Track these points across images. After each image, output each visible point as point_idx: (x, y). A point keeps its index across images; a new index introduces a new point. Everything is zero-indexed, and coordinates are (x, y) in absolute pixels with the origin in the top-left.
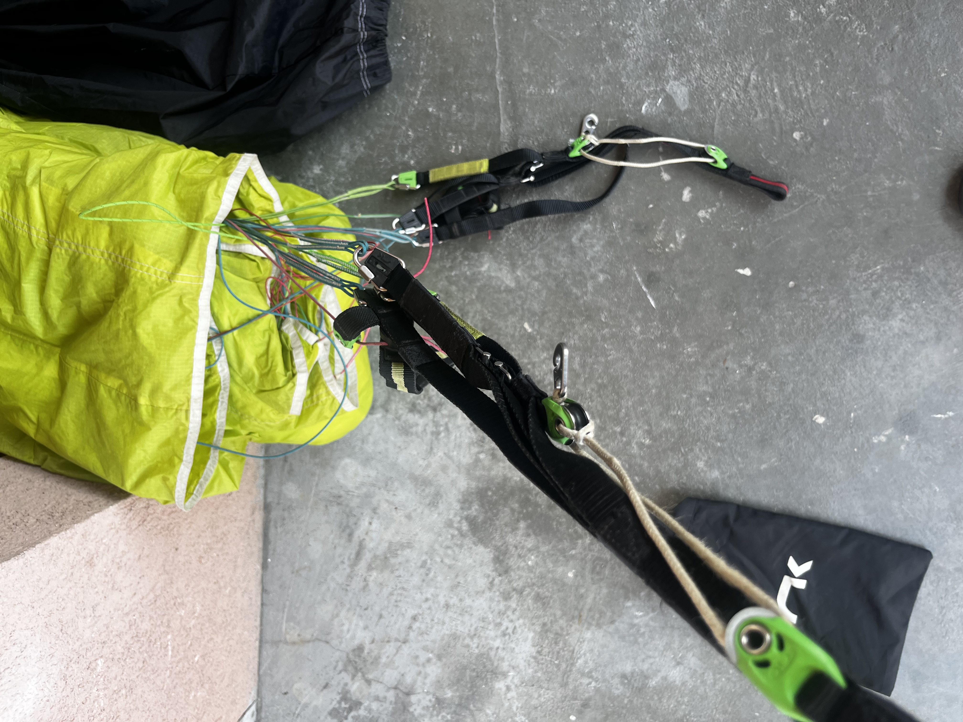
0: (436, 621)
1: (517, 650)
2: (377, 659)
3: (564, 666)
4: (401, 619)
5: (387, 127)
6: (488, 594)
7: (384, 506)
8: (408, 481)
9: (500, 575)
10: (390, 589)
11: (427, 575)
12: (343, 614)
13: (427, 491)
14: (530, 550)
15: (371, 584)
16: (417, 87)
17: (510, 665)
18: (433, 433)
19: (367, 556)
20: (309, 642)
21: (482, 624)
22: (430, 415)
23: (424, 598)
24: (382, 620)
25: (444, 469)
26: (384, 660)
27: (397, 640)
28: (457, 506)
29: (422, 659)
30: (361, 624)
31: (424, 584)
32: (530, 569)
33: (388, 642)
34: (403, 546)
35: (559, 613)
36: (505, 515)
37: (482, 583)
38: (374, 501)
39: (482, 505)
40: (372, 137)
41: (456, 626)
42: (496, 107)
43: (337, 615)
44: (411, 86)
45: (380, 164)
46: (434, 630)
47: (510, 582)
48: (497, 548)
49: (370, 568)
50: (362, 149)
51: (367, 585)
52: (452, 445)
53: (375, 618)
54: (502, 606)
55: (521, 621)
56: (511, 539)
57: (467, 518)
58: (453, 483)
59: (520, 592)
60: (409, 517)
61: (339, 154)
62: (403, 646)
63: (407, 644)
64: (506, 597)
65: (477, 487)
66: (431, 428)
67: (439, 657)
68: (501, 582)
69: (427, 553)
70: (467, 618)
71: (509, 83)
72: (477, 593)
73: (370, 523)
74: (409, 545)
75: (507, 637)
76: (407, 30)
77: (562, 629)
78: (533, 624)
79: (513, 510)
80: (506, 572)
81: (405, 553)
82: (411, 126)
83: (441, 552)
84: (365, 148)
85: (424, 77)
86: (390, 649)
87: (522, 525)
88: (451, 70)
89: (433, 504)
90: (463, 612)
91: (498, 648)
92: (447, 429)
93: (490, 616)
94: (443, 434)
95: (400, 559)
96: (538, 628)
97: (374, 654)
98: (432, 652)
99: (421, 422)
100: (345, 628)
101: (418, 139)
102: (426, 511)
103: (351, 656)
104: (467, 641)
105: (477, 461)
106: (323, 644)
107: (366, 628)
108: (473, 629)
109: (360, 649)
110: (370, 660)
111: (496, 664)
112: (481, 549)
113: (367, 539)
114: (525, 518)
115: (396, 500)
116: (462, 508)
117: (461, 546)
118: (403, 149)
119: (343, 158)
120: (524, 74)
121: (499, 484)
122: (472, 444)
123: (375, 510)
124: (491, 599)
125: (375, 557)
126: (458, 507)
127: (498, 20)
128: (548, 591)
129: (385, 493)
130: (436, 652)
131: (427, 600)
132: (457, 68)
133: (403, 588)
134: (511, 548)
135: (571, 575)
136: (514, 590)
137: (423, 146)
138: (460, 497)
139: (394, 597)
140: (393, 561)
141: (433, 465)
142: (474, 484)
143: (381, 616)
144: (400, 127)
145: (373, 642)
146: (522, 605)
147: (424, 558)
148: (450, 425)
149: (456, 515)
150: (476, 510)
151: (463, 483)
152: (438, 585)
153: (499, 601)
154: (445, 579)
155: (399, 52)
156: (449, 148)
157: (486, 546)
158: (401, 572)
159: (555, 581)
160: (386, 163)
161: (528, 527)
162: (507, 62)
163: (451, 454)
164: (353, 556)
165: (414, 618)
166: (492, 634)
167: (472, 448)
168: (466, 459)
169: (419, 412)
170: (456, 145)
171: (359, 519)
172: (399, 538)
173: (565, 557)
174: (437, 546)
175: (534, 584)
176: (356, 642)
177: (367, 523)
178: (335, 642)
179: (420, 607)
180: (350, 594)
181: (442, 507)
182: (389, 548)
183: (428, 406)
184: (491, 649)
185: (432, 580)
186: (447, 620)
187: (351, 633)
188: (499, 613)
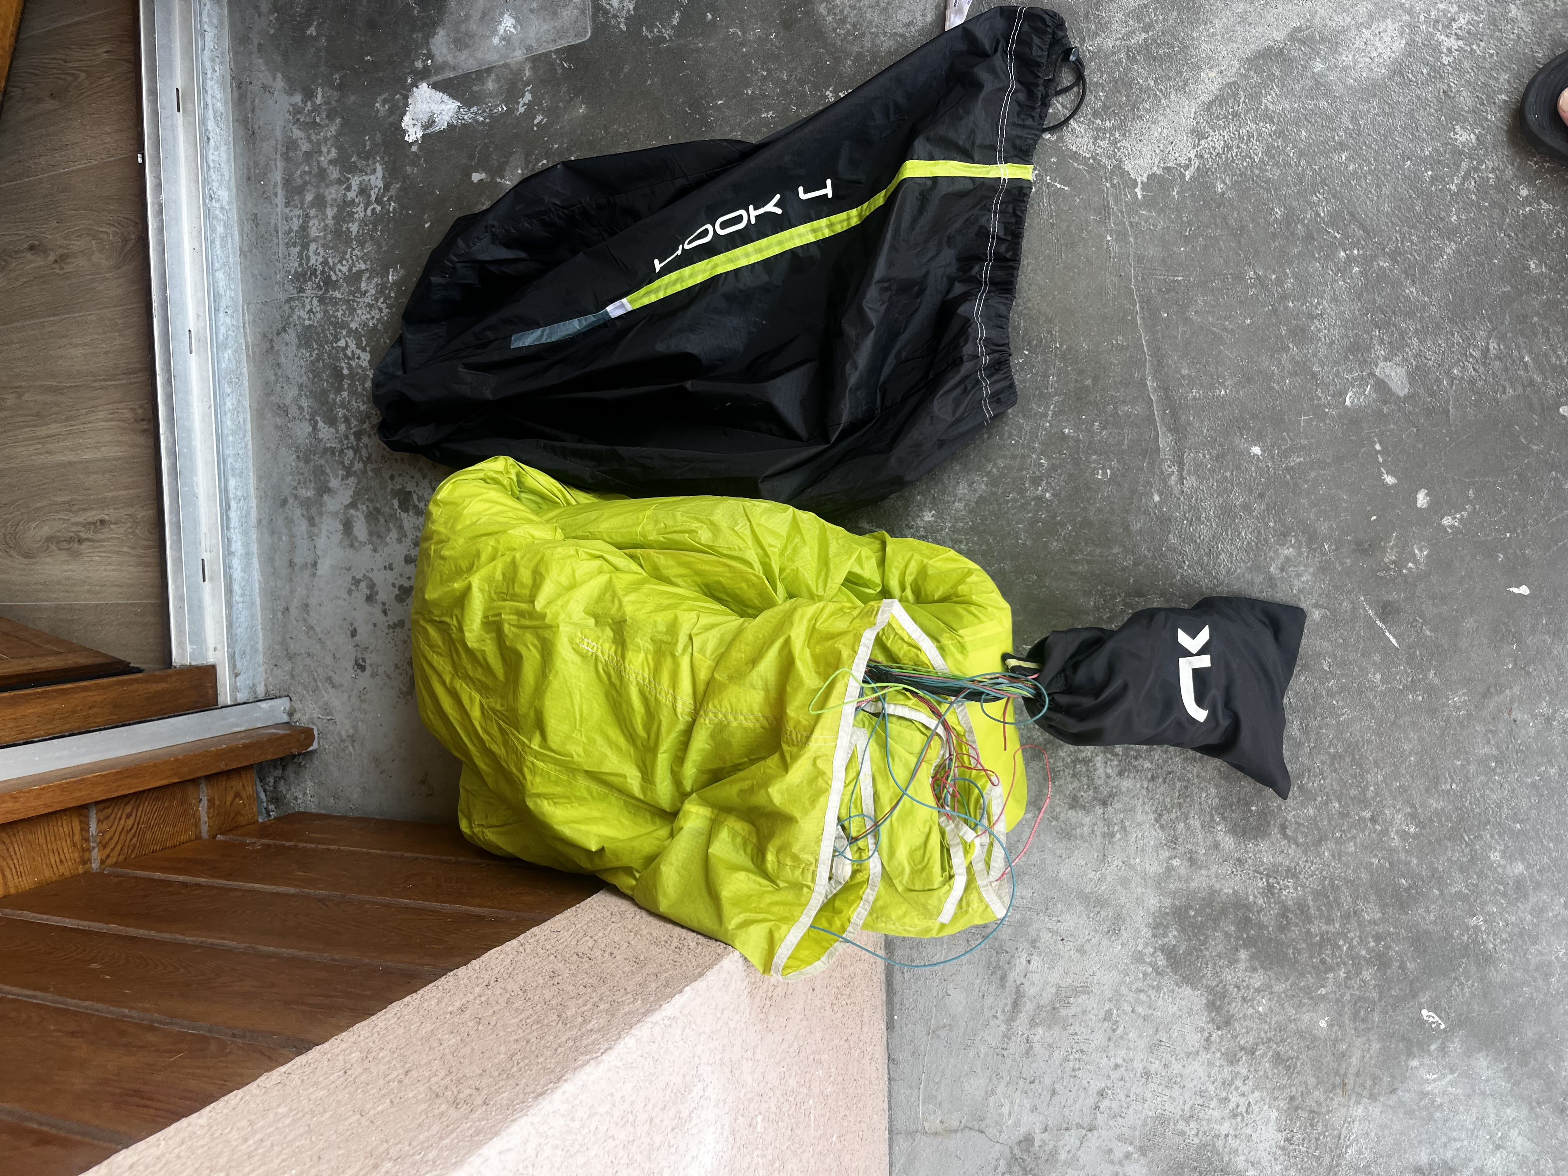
0: (1133, 1097)
1: (1254, 1138)
2: (1054, 1154)
3: (1328, 1159)
4: (1082, 1095)
5: (1014, 457)
6: (1204, 1056)
7: (1046, 936)
8: (1076, 902)
9: (1218, 1028)
10: (1063, 1053)
11: (1114, 1031)
12: (1001, 1089)
13: (1103, 914)
14: (1258, 991)
15: (1037, 1047)
16: (1047, 407)
17: (1247, 1161)
18: (1104, 835)
19: (1029, 1007)
20: (956, 1131)
21: (1201, 1101)
22: (1099, 810)
23: (1112, 1065)
24: (1056, 1098)
25: (1125, 882)
26: (1063, 1156)
27: (1079, 1126)
28: (1146, 932)
29: (1118, 1154)
30: (1027, 1104)
31: (1111, 1044)
32: (1262, 1018)
33: (1067, 1129)
34: (1077, 992)
35: (1312, 1081)
36: (1217, 943)
37: (1194, 1040)
38: (1032, 930)
39: (1182, 930)
40: (994, 470)
41: (1163, 1103)
42: (1151, 419)
43: (993, 1092)
44: (1039, 406)
45: (1008, 502)
46: (1131, 1111)
47: (1234, 1037)
48: (1210, 990)
49: (1033, 1024)
50: (983, 486)
51: (1031, 1047)
52: (1132, 850)
53: (1046, 1096)
54: (1226, 1073)
55: (1257, 1094)
56: (1228, 976)
57: (1162, 949)
58: (1139, 901)
59: (1252, 1052)
60: (1081, 950)
61: (955, 496)
62: (1089, 1134)
63: (1095, 1132)
64: (1232, 1059)
65: (1173, 905)
66: (1100, 829)
67: (1143, 1151)
68: (1221, 1037)
69: (1110, 1000)
70: (1177, 1091)
71: (1165, 389)
72: (1188, 1054)
73: (1029, 962)
74: (1085, 989)
75: (1239, 1119)
76: (1029, 343)
77: (1319, 1104)
78: (1276, 1099)
79: (1227, 935)
80: (1228, 1023)
81: (1080, 1000)
82: (1042, 453)
83: (1131, 997)
84: (987, 485)
85: (1056, 394)
86: (1071, 1139)
87: (1243, 955)
88: (1088, 382)
89: (1114, 931)
90: (1171, 1082)
91: (1227, 1136)
92: (1123, 828)
93: (1211, 1088)
94: (1118, 836)
95: (1073, 1010)
96: (1283, 1105)
97: (1048, 1148)
98: (1131, 1144)
99: (1087, 820)
100: (1005, 1110)
101: (1053, 468)
102: (1105, 942)
103: (1016, 1151)
104: (1181, 1125)
105: (1169, 869)
106: (977, 1135)
107: (1034, 1109)
108: (1187, 1108)
109: (1028, 1140)
110: (1044, 1157)
111: (1226, 1159)
112: (1187, 991)
113: (1027, 984)
114: (1246, 946)
115: (1062, 927)
116: (1154, 936)
117: (1158, 988)
118: (1036, 481)
119: (960, 500)
120: (1183, 377)
121: (1203, 899)
122: (1161, 846)
123: (1033, 943)
124: (1210, 1064)
125: (1039, 1007)
126: (1149, 935)
127: (1143, 318)
128: (1292, 1048)
129: (1047, 919)
130: (1137, 1143)
131: (1117, 1066)
132: (1096, 379)
133: (1082, 1051)
134: (1230, 988)
135: (1323, 1024)
136: (1242, 1048)
137: (1060, 475)
138: (1151, 921)
139: (1071, 1064)
140: (1064, 1012)
141: (1109, 878)
142: (1168, 902)
143: (1054, 1092)
144: (1029, 456)
145: (1046, 1130)
146: (1256, 1071)
147: (1106, 1008)
148: (1127, 823)
149: (1146, 945)
150: (1175, 937)
151: (1152, 901)
152: (1131, 1045)
153: (1221, 1066)
154: (1140, 1036)
155: (1022, 369)
156: (1094, 472)
157: (1194, 988)
158: (1076, 1028)
159: (1300, 1034)
160: (1015, 500)
161: (1252, 958)
162: (1159, 365)
163: (1132, 862)
164: (1008, 1008)
165: (1102, 1094)
166: (1216, 1114)
167: (1161, 852)
168: (1153, 868)
169: (1083, 808)
170: (1103, 468)
171: (1013, 956)
172: (1069, 981)
173: (1311, 998)
174: (1124, 990)
175: (1270, 1040)
176: (1022, 1131)
177: (1024, 961)
178: (992, 1131)
179: (1109, 1076)
180: (1009, 1061)
181: (1125, 935)
182: (1057, 994)
183: (1095, 798)
184: (1217, 1136)
185: (1121, 1037)
186: (1149, 1095)
187: (1013, 1116)
188: (1224, 1083)
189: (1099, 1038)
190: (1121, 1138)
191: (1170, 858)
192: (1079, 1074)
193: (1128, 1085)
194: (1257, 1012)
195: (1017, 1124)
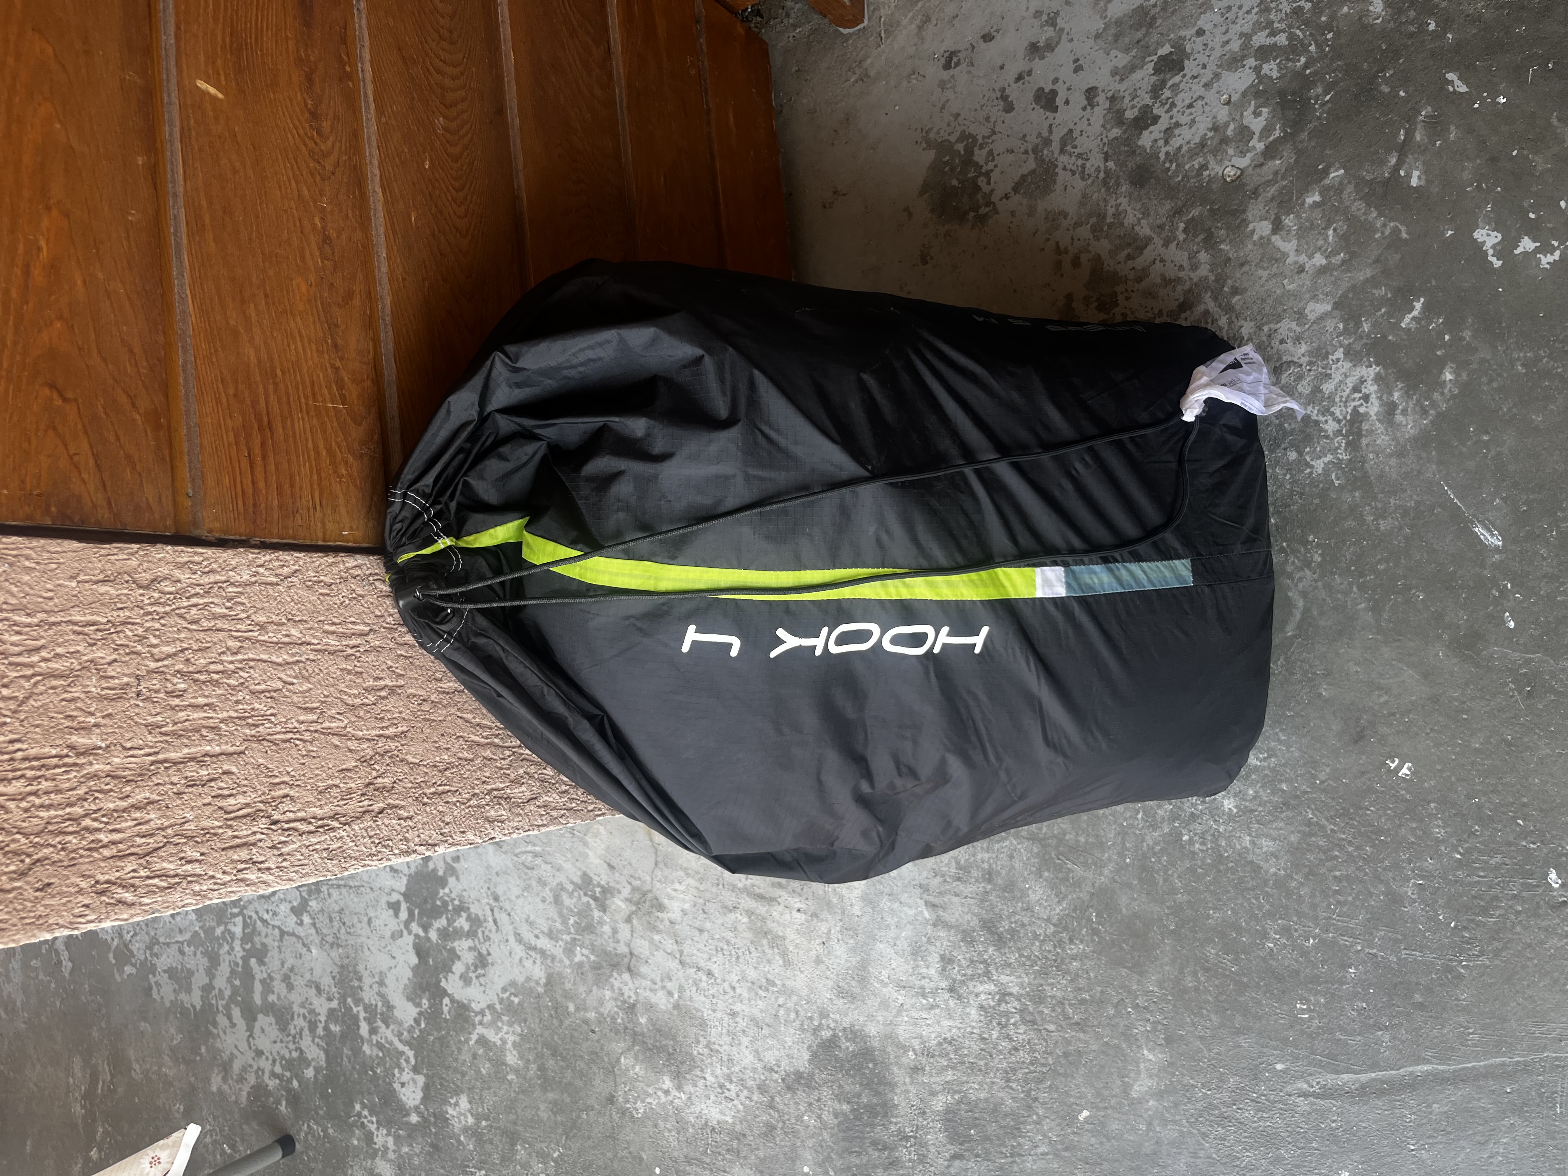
1: (708, 1101)
2: (654, 929)
4: (705, 956)
6: (759, 1066)
7: (823, 928)
8: (859, 958)
9: (783, 1080)
10: (733, 941)
12: (692, 882)
13: (854, 983)
14: (819, 1117)
15: (732, 916)
17: (691, 1094)
18: (922, 988)
19: (762, 909)
22: (944, 984)
23: (734, 984)
24: (697, 933)
25: (884, 1005)
26: (657, 937)
28: (846, 1022)
29: (669, 985)
30: (687, 906)
31: (749, 984)
32: (799, 1118)
33: (677, 942)
34: (784, 954)
39: (855, 1055)
40: (1294, 884)
42: (1374, 1066)
44: (1382, 938)
46: (703, 999)
47: (779, 1092)
48: (811, 1075)
49: (750, 913)
51: (730, 911)
53: (697, 924)
54: (750, 1083)
55: (741, 1107)
56: (826, 1093)
57: (835, 1036)
58: (871, 1017)
59: (771, 1106)
60: (818, 961)
62: (677, 961)
63: (680, 967)
64: (762, 1088)
65: (874, 1049)
66: (928, 985)
68: (776, 1081)
69: (784, 985)
70: (728, 1039)
72: (757, 1051)
73: (799, 910)
74: (787, 963)
75: (719, 1090)
78: (741, 1123)
80: (789, 1088)
81: (777, 958)
83: (790, 1005)
86: (670, 945)
90: (732, 1034)
91: (705, 1079)
93: (736, 1069)
94: (924, 1002)
95: (769, 951)
97: (658, 924)
98: (680, 997)
100: (677, 886)
103: (649, 895)
104: (703, 1042)
106: (653, 859)
107: (684, 912)
108: (717, 1047)
109: (661, 907)
110: (652, 921)
112: (806, 1056)
113: (780, 908)
114: (853, 1110)
115: (834, 942)
116: (845, 1029)
117: (803, 1030)
119: (1253, 843)
120: (1430, 1106)
121: (884, 1077)
122: (923, 1042)
123: (815, 915)
124: (754, 1070)
125: (764, 920)
126: (845, 1025)
127: (1503, 1064)
128: (781, 1141)
129: (838, 929)
130: (681, 1003)
131: (734, 988)
133: (738, 958)
134: (816, 1093)
135: (806, 1169)
136: (772, 1098)
138: (857, 1027)
139: (725, 947)
140: (765, 942)
141: (884, 990)
142: (876, 1044)
143: (701, 931)
146: (758, 1108)
147: (778, 982)
148: (937, 1011)
149: (836, 1022)
150: (848, 1048)
151: (872, 1029)
152: (753, 1002)
154: (761, 1011)
156: (1302, 1000)
157: (810, 1061)
162: (1443, 1080)
164: (757, 891)
165: (710, 974)
167: (918, 1041)
170: (1309, 1010)
171: (800, 895)
172: (791, 948)
173: (823, 1162)
175: (784, 1122)
176: (666, 901)
178: (659, 873)
179: (724, 981)
180: (714, 890)
181: (840, 1002)
182: (778, 937)
184: (702, 1071)
185: (756, 994)
186: (719, 1015)
187: (674, 894)
188: (742, 1080)
189: (752, 974)
190: (681, 989)
191: (914, 1050)
192: (720, 955)
193: (721, 997)
194: (803, 1115)
195: (671, 898)
